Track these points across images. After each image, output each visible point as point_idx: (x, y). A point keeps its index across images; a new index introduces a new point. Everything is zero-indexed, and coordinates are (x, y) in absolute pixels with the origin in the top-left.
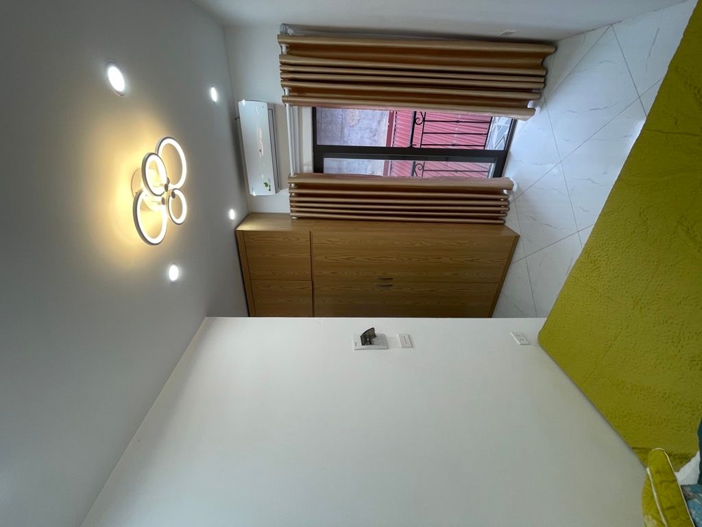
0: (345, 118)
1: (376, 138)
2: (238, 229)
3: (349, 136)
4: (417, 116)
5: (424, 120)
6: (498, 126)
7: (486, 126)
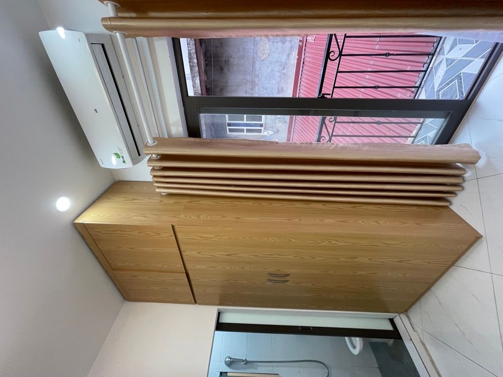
0: (256, 52)
1: (285, 71)
2: (75, 222)
3: (260, 70)
4: (331, 49)
5: (341, 55)
6: (447, 60)
7: (426, 59)
